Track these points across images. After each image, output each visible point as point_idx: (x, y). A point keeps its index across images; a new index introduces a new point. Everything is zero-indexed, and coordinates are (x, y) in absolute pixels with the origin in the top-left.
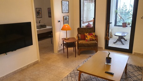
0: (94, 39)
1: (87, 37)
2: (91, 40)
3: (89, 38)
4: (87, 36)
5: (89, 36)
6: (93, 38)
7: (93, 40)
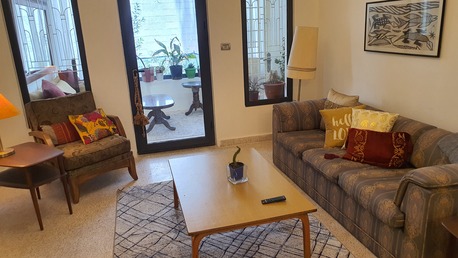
0: (111, 130)
1: (84, 129)
2: (102, 136)
3: (95, 129)
4: (84, 124)
5: (92, 123)
6: (107, 127)
7: (109, 135)
